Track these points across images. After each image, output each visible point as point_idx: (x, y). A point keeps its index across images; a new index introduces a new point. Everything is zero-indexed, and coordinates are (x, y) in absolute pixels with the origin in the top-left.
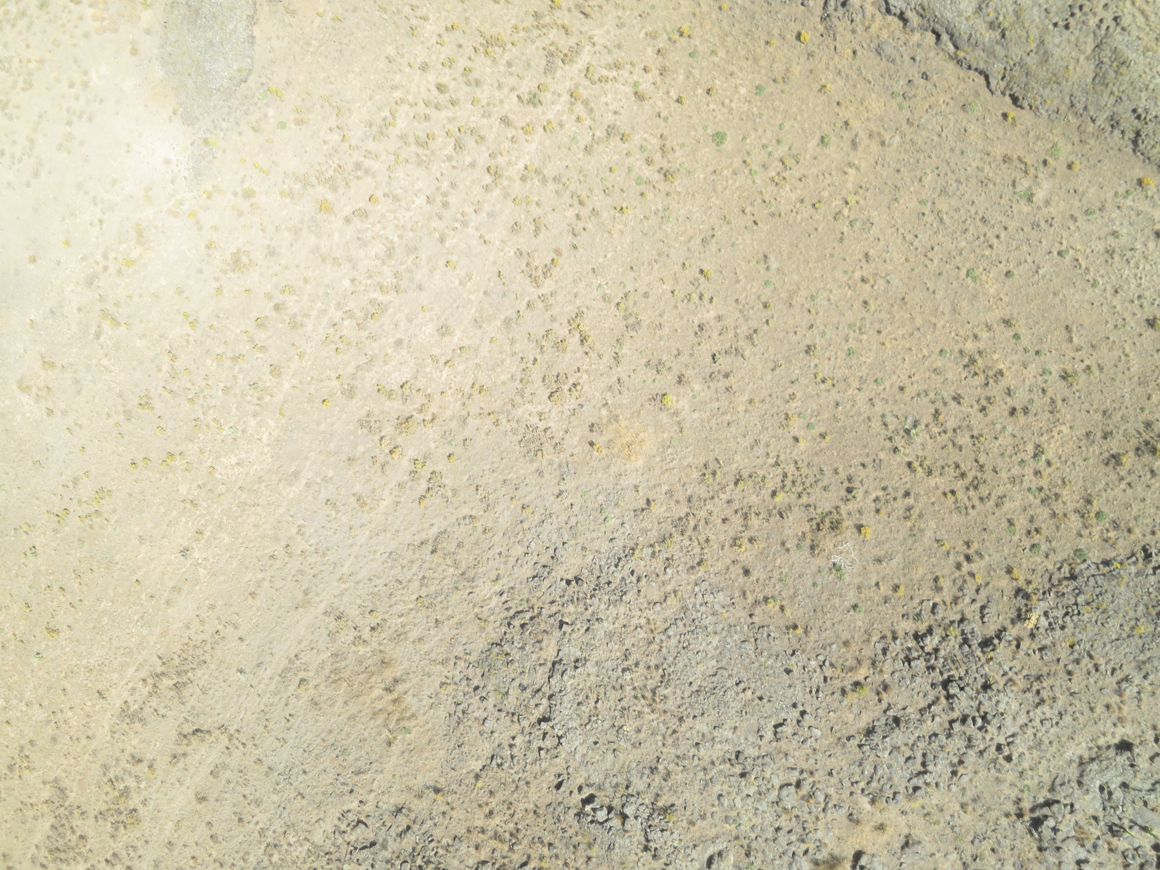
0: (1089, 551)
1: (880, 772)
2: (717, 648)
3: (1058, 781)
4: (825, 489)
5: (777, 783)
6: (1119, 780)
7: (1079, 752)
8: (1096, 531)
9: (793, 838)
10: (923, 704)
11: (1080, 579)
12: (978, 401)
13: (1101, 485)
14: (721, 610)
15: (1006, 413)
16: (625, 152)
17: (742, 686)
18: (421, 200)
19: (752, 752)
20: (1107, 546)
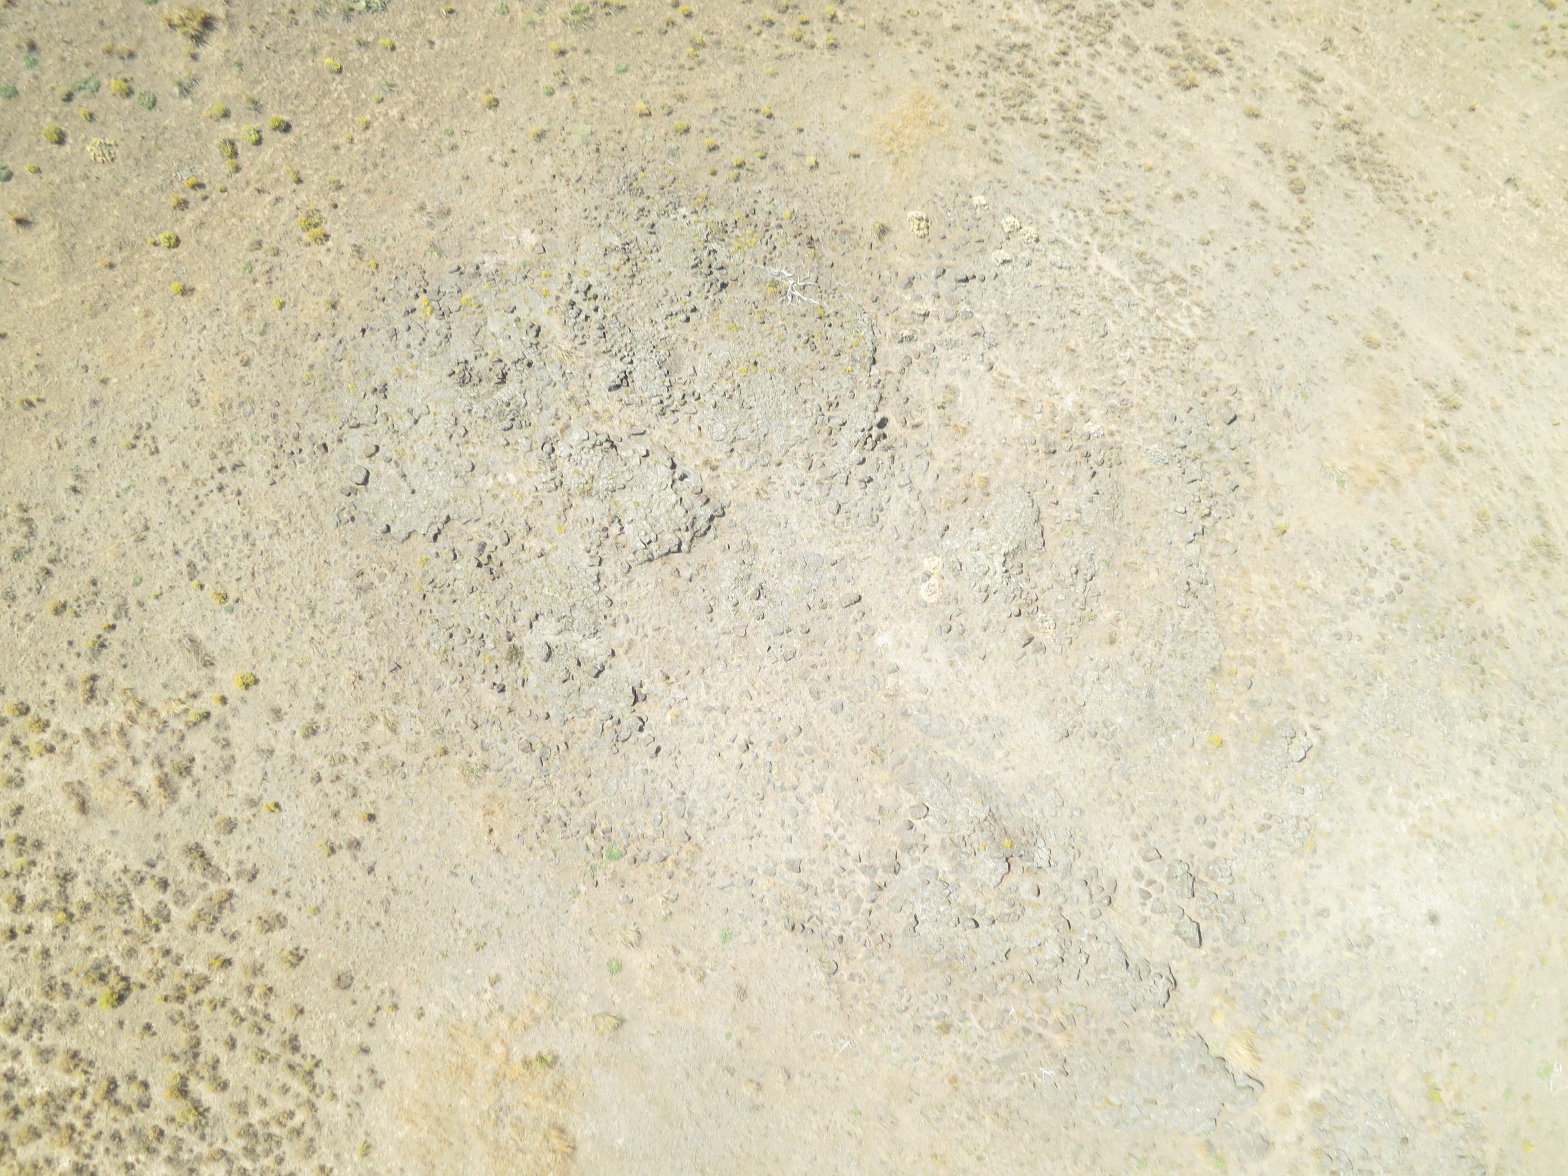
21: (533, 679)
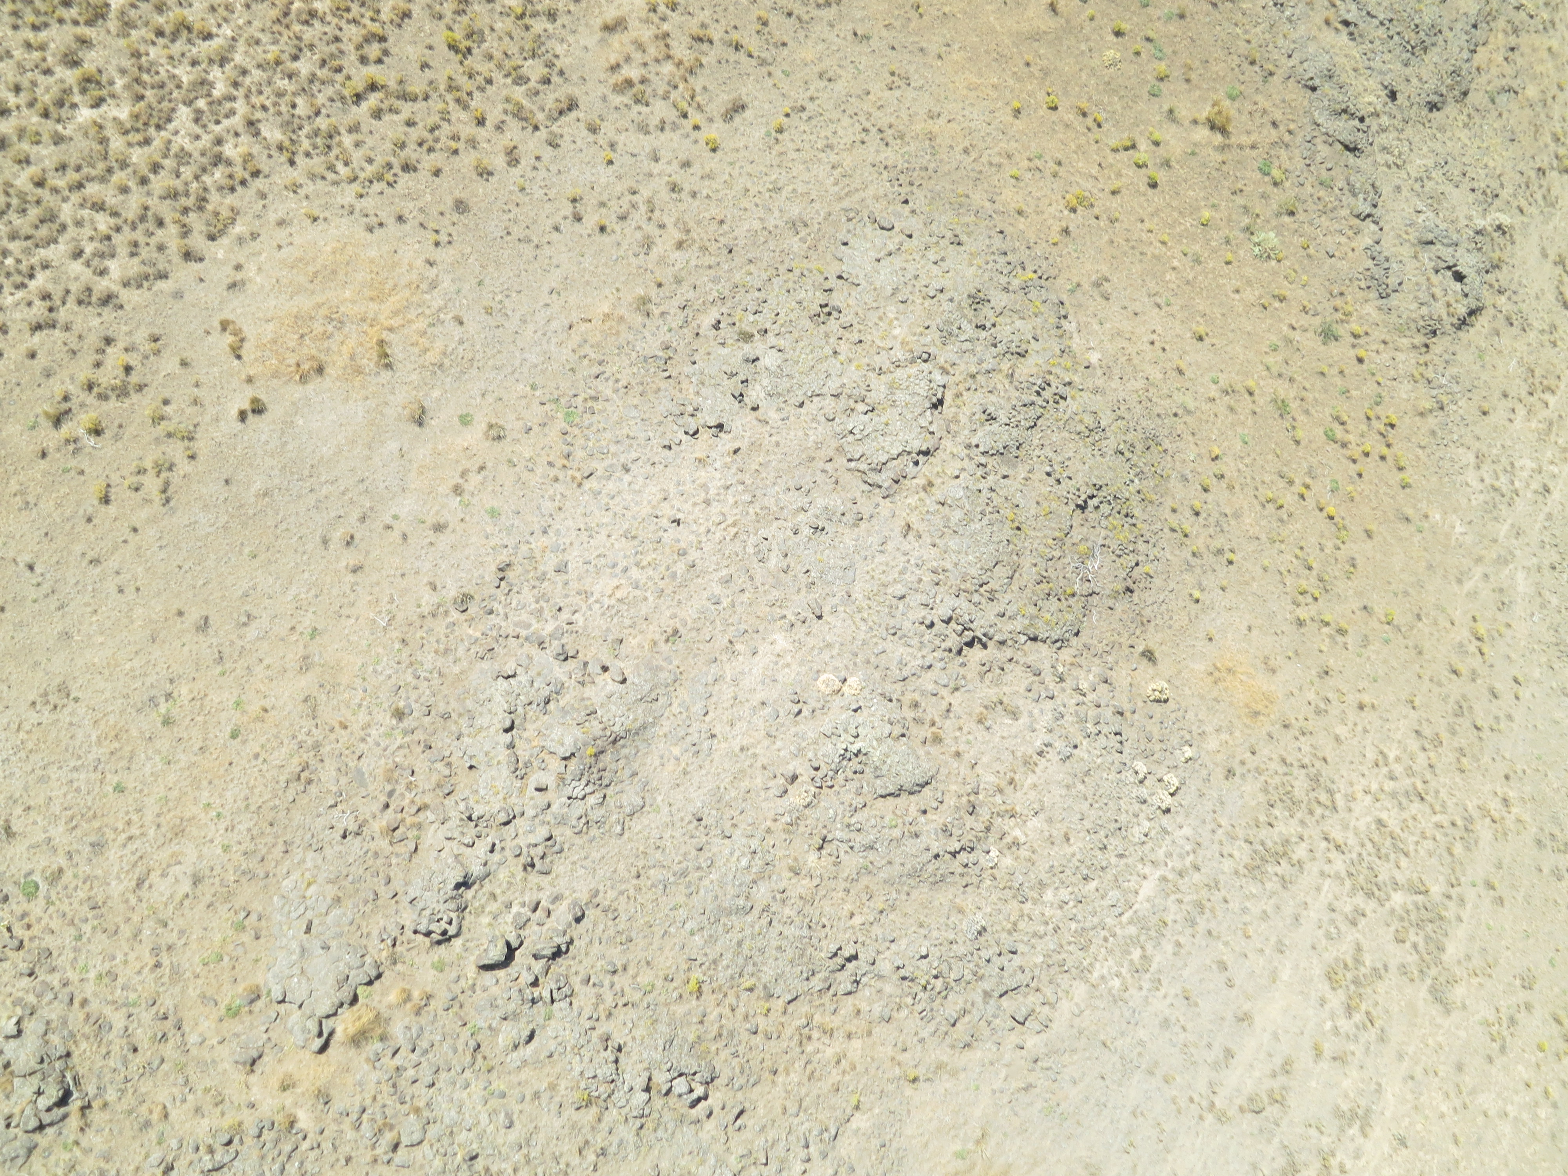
21: (724, 351)
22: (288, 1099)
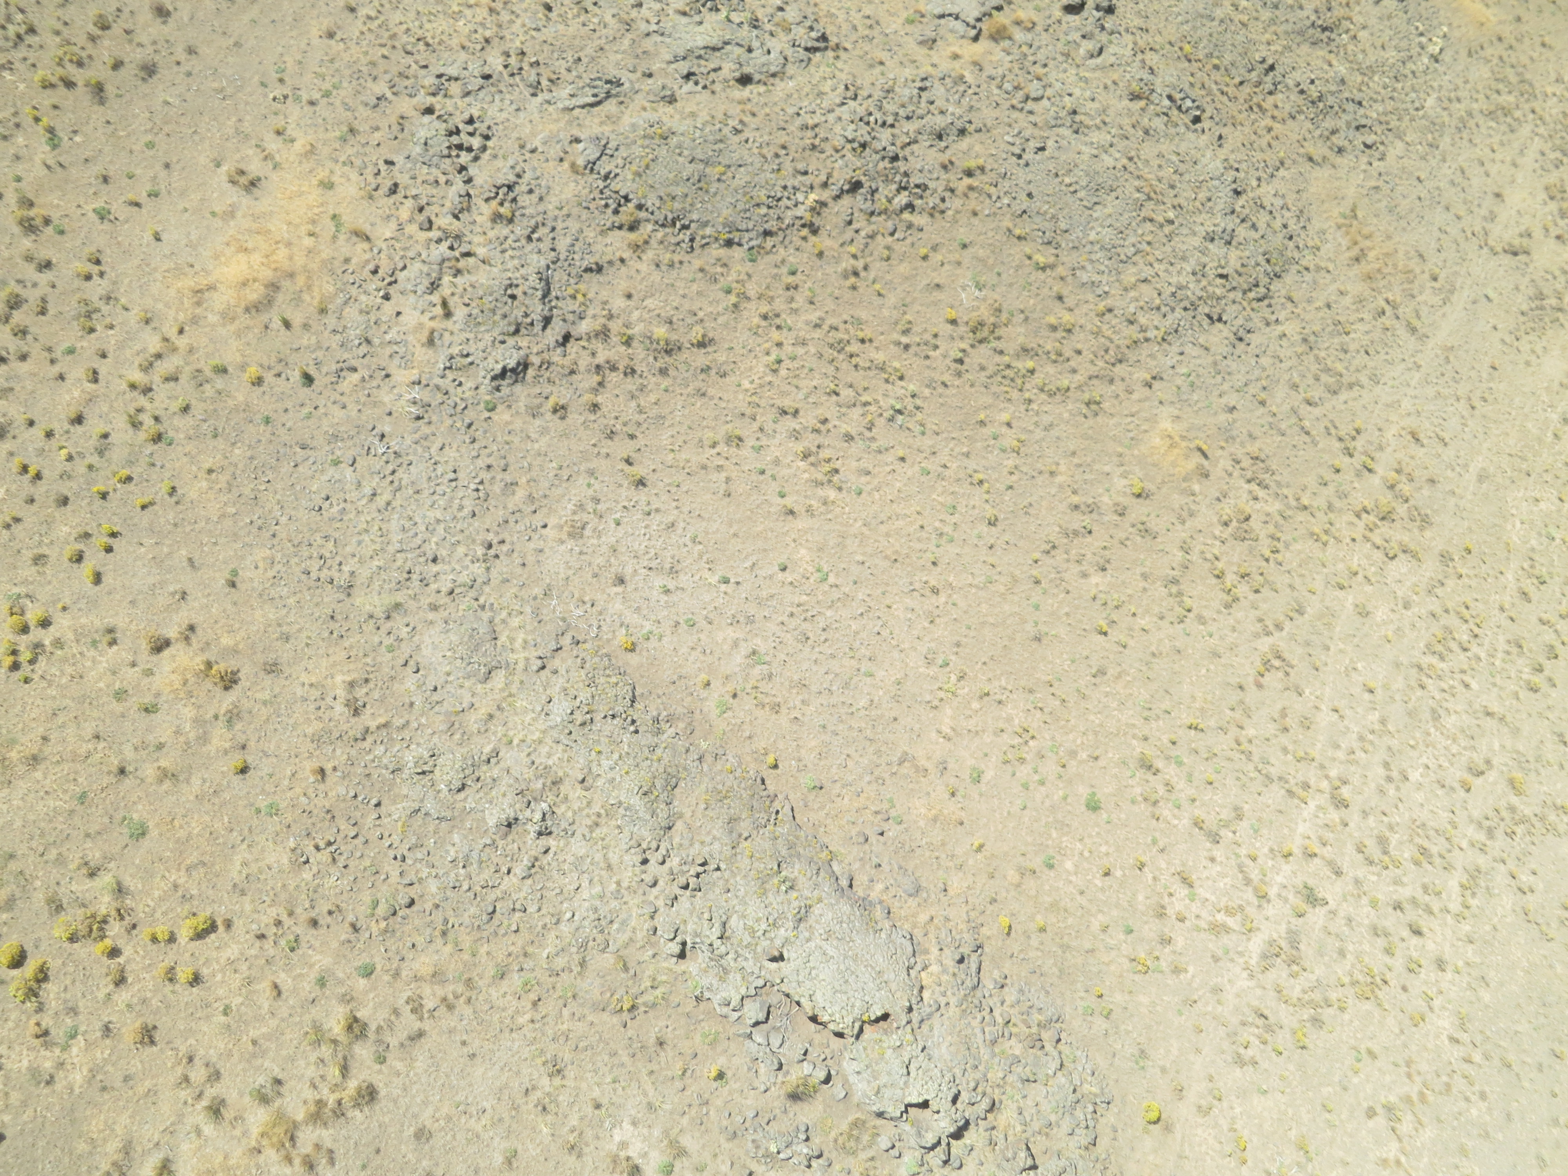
0: (743, 259)
1: (957, 97)
2: (1092, 228)
3: (804, 64)
4: (983, 368)
5: (1045, 102)
6: (753, 55)
7: (782, 84)
8: (733, 276)
9: (1031, 58)
10: (915, 147)
11: (761, 230)
12: (829, 431)
13: (720, 320)
14: (1086, 264)
15: (801, 413)
16: (1197, 803)
17: (1072, 189)
18: (1415, 776)
19: (1066, 132)
20: (724, 261)
22: (957, 64)
